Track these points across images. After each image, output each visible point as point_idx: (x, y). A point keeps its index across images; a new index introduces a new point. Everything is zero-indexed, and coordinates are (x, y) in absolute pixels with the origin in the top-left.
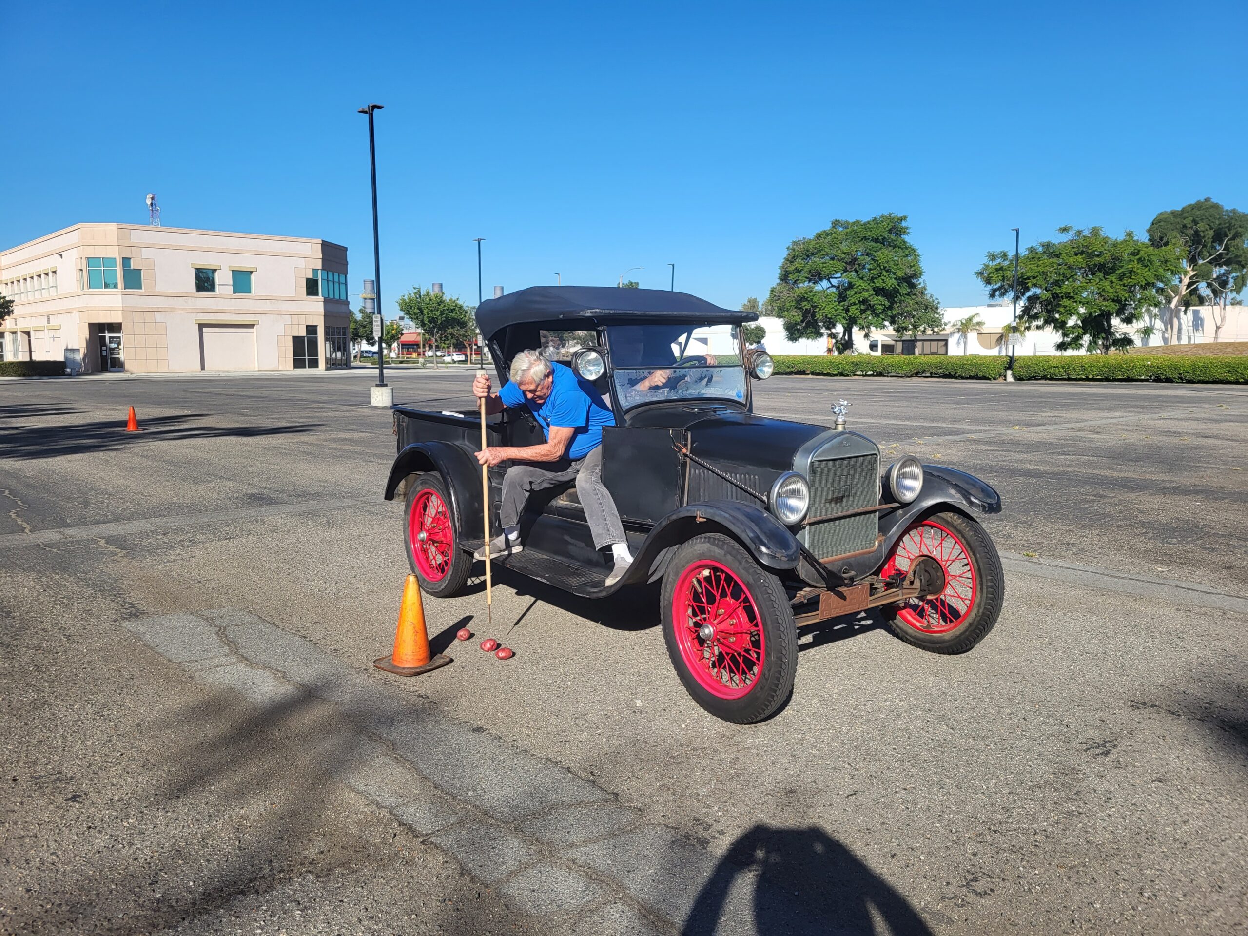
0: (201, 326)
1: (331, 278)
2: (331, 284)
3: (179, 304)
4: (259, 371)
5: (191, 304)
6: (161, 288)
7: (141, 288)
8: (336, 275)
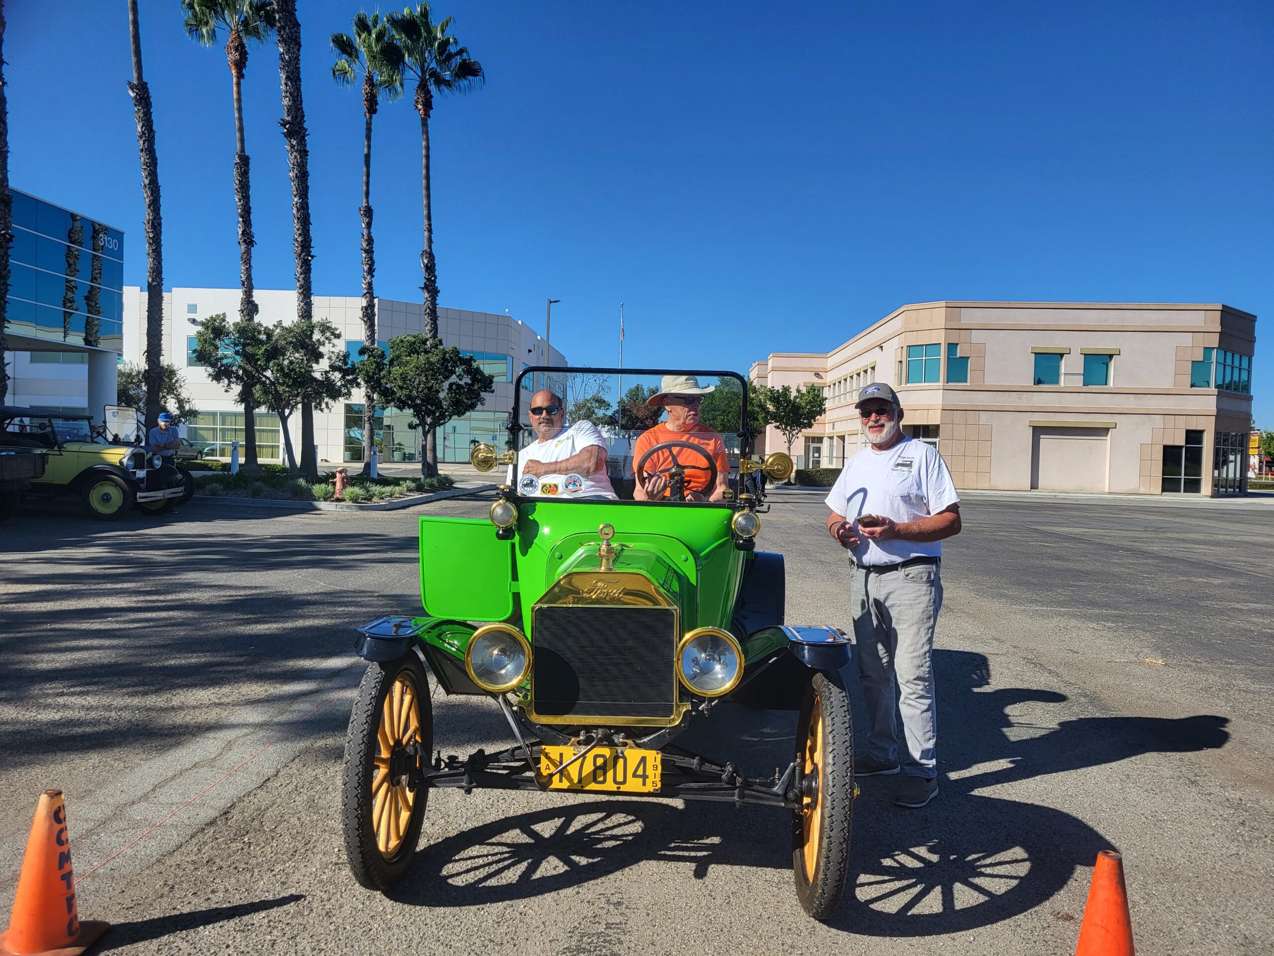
0: (1038, 431)
1: (1229, 362)
2: (1228, 370)
3: (1011, 400)
4: (1110, 493)
5: (1025, 401)
6: (991, 381)
7: (966, 382)
8: (1237, 357)
